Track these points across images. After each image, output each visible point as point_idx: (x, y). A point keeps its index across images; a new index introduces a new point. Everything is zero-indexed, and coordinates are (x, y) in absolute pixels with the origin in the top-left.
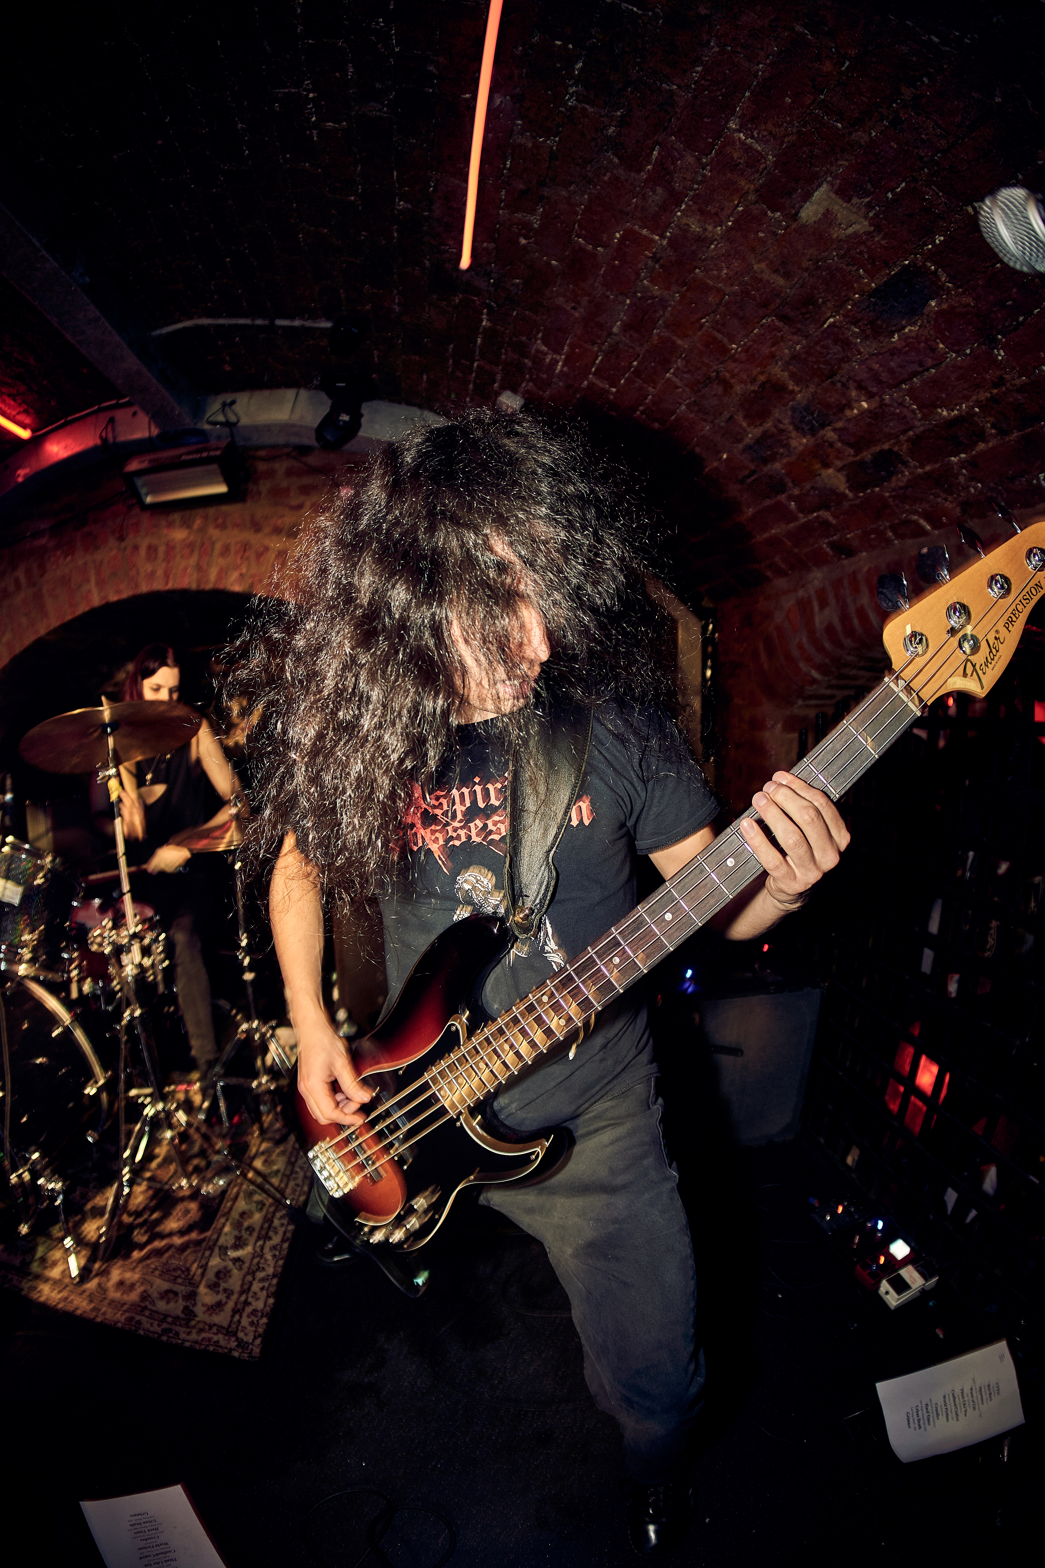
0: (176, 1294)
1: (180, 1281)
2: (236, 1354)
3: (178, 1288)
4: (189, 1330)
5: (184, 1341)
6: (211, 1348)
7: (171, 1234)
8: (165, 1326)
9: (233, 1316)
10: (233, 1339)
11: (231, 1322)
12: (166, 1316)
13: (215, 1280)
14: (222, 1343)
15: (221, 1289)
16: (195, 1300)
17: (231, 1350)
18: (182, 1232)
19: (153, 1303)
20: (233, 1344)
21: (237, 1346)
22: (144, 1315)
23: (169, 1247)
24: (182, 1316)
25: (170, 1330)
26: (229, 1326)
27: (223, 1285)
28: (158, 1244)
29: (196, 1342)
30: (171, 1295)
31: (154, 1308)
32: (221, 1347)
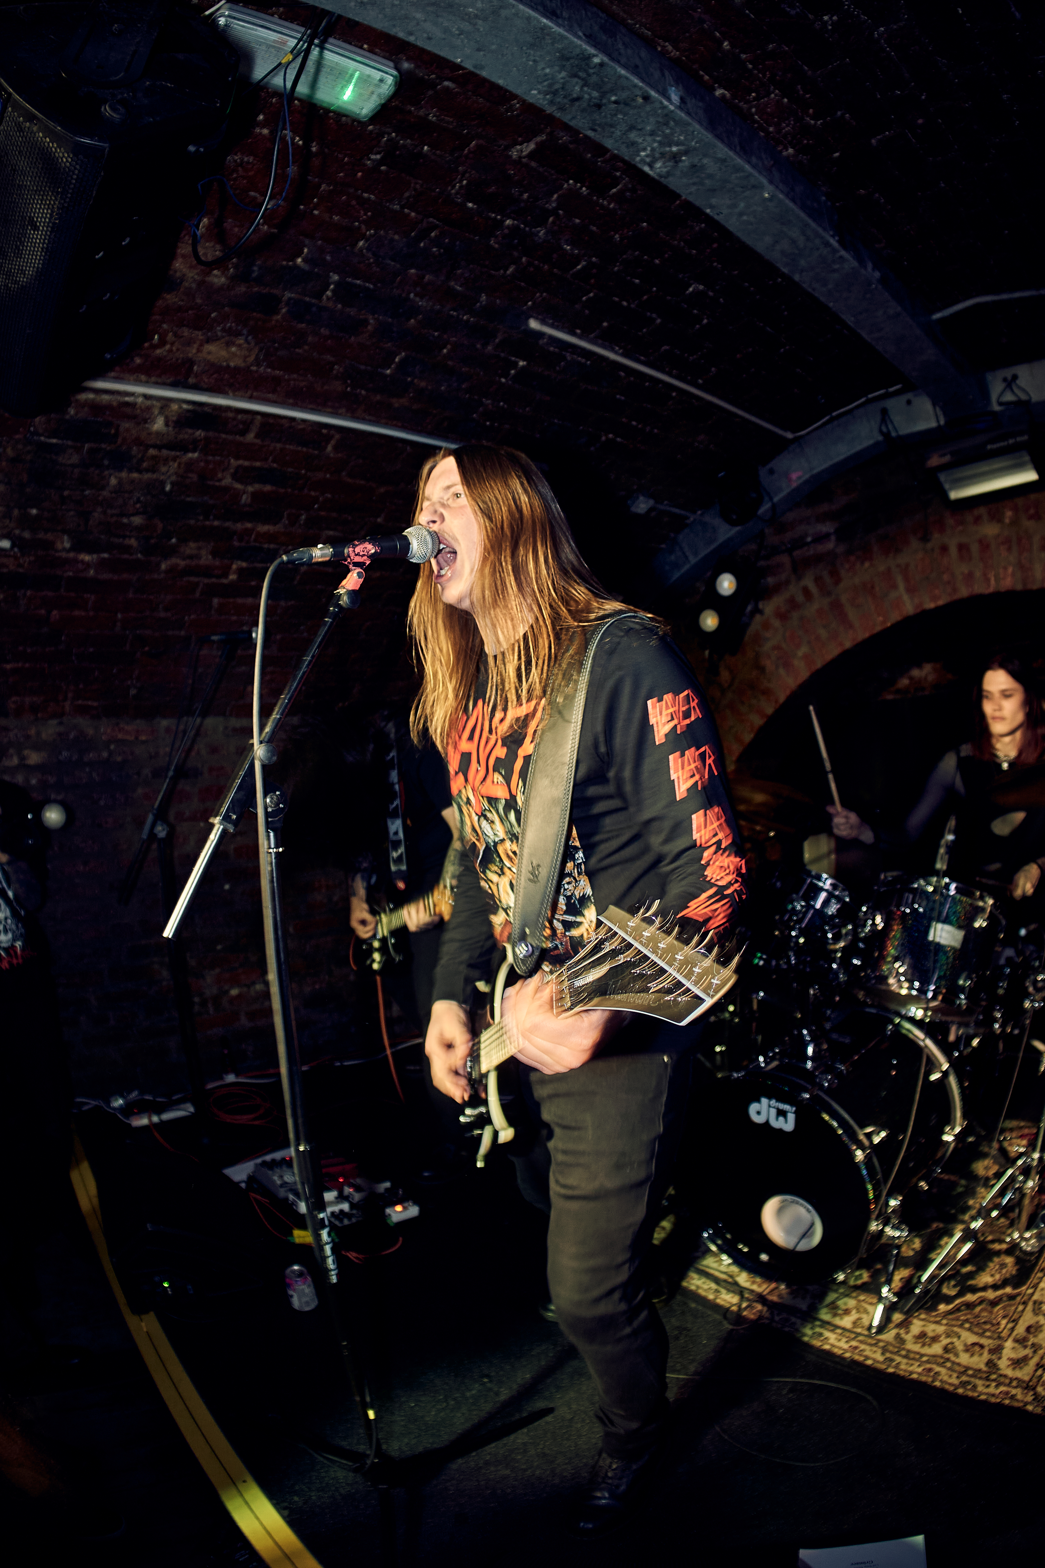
0: (982, 1347)
1: (988, 1334)
2: (1030, 1408)
3: (983, 1341)
4: (988, 1383)
5: (981, 1394)
6: (1007, 1402)
7: (984, 1289)
8: (964, 1378)
9: (1036, 1371)
10: (1032, 1393)
11: (1034, 1375)
12: (967, 1368)
13: (1025, 1334)
14: (1019, 1397)
15: (1030, 1343)
16: (1001, 1353)
17: (1026, 1404)
18: (995, 1287)
19: (957, 1355)
20: (1030, 1398)
21: (1034, 1400)
22: (945, 1367)
23: (982, 1301)
24: (985, 1369)
25: (968, 1383)
26: (1030, 1380)
27: (1032, 1340)
28: (970, 1297)
29: (993, 1395)
30: (977, 1348)
31: (957, 1360)
32: (1017, 1400)
